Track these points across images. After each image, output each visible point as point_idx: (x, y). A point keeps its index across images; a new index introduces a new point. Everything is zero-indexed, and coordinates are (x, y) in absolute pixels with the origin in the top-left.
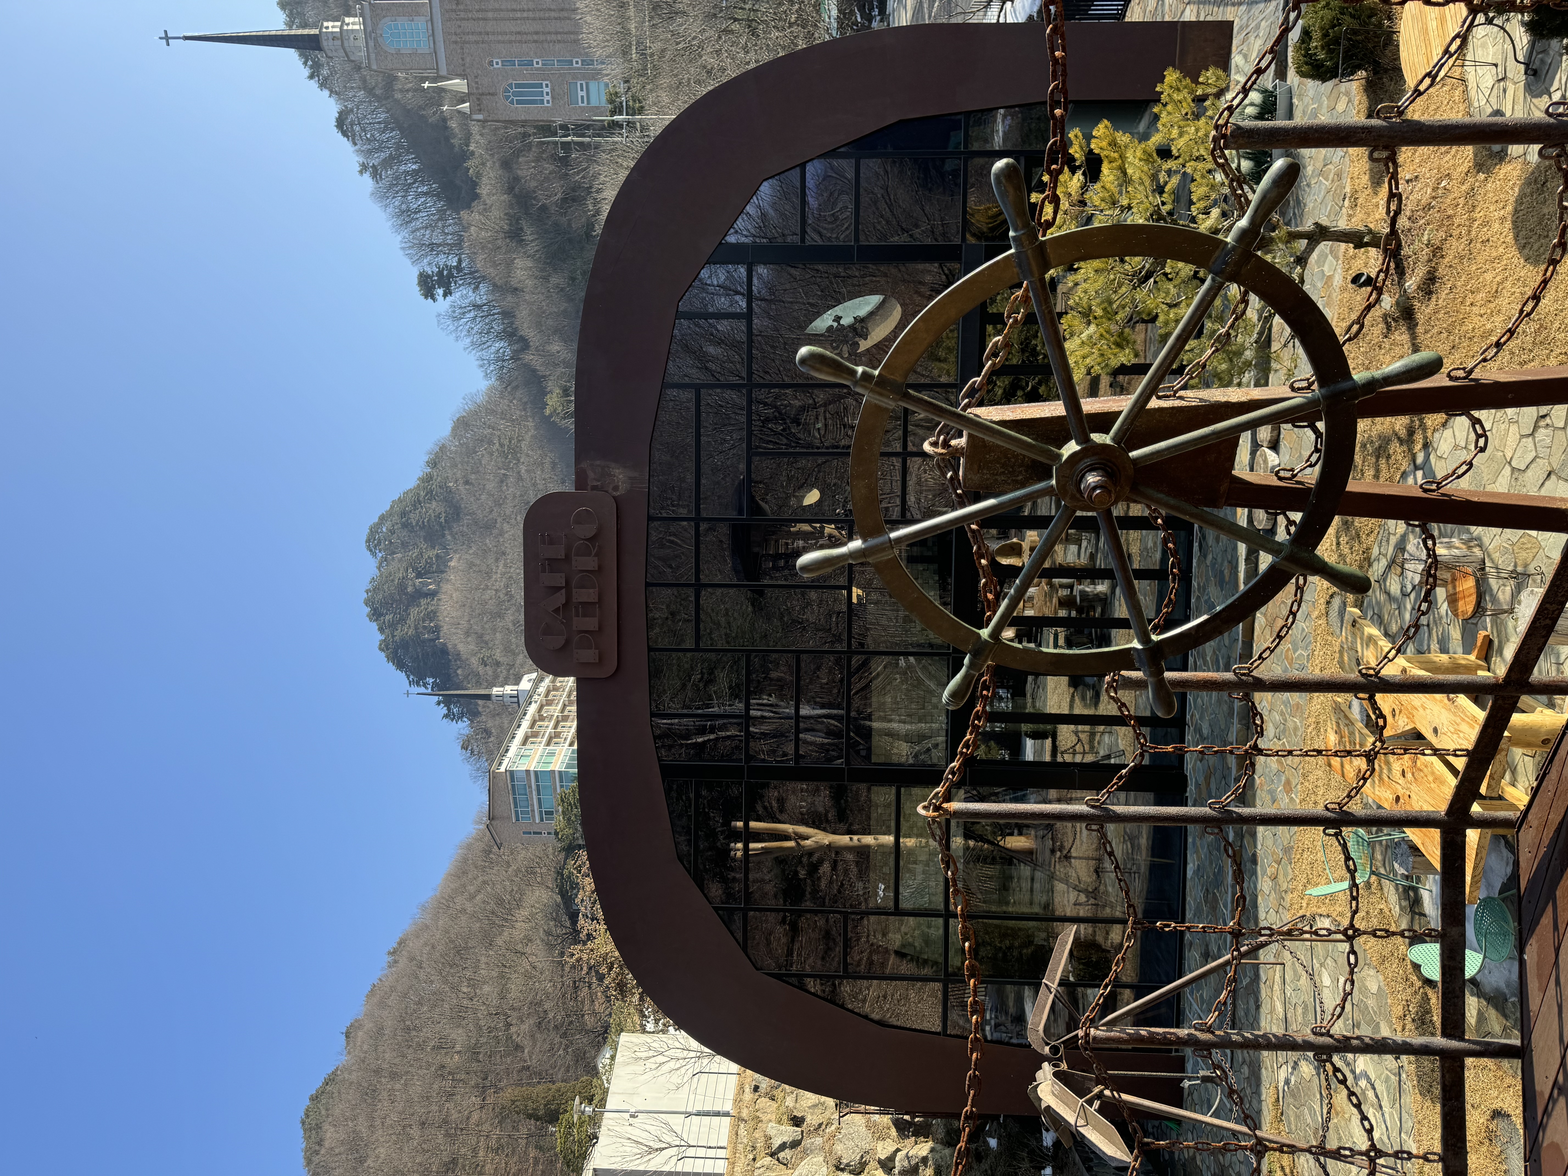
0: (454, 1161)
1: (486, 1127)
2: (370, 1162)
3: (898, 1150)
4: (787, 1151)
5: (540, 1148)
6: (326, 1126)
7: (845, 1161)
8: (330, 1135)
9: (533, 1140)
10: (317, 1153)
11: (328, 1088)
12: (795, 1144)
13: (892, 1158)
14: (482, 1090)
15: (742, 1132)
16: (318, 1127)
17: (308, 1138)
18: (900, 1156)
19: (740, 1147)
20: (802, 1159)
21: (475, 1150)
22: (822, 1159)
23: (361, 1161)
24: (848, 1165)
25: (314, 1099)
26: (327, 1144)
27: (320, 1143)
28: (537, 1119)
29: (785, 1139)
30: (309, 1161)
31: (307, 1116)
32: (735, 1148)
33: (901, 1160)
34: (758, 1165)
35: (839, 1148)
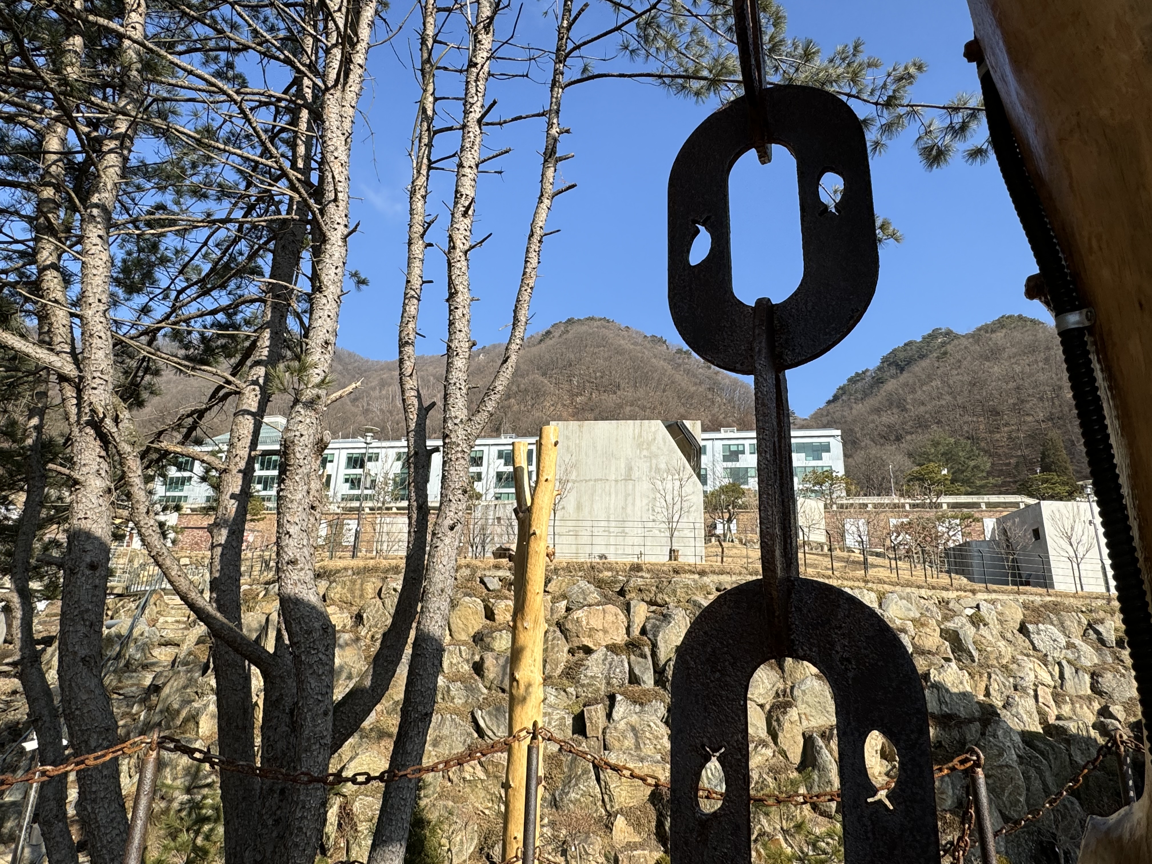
0: (998, 414)
1: (1025, 428)
2: (987, 363)
3: (1120, 722)
4: (1095, 636)
5: (1017, 465)
6: (1004, 331)
7: (1100, 679)
8: (999, 336)
9: (1022, 459)
10: (987, 332)
11: (1029, 323)
12: (1102, 641)
13: (1112, 716)
14: (1050, 418)
15: (1100, 602)
16: (1003, 327)
17: (994, 323)
18: (1117, 723)
19: (1088, 601)
20: (1093, 647)
21: (1007, 424)
22: (1096, 661)
23: (987, 359)
24: (1097, 682)
25: (1020, 317)
26: (994, 336)
27: (993, 331)
28: (1043, 459)
29: (1105, 634)
30: (979, 329)
31: (1008, 318)
32: (1086, 597)
33: (1113, 724)
34: (1080, 615)
35: (1109, 676)
